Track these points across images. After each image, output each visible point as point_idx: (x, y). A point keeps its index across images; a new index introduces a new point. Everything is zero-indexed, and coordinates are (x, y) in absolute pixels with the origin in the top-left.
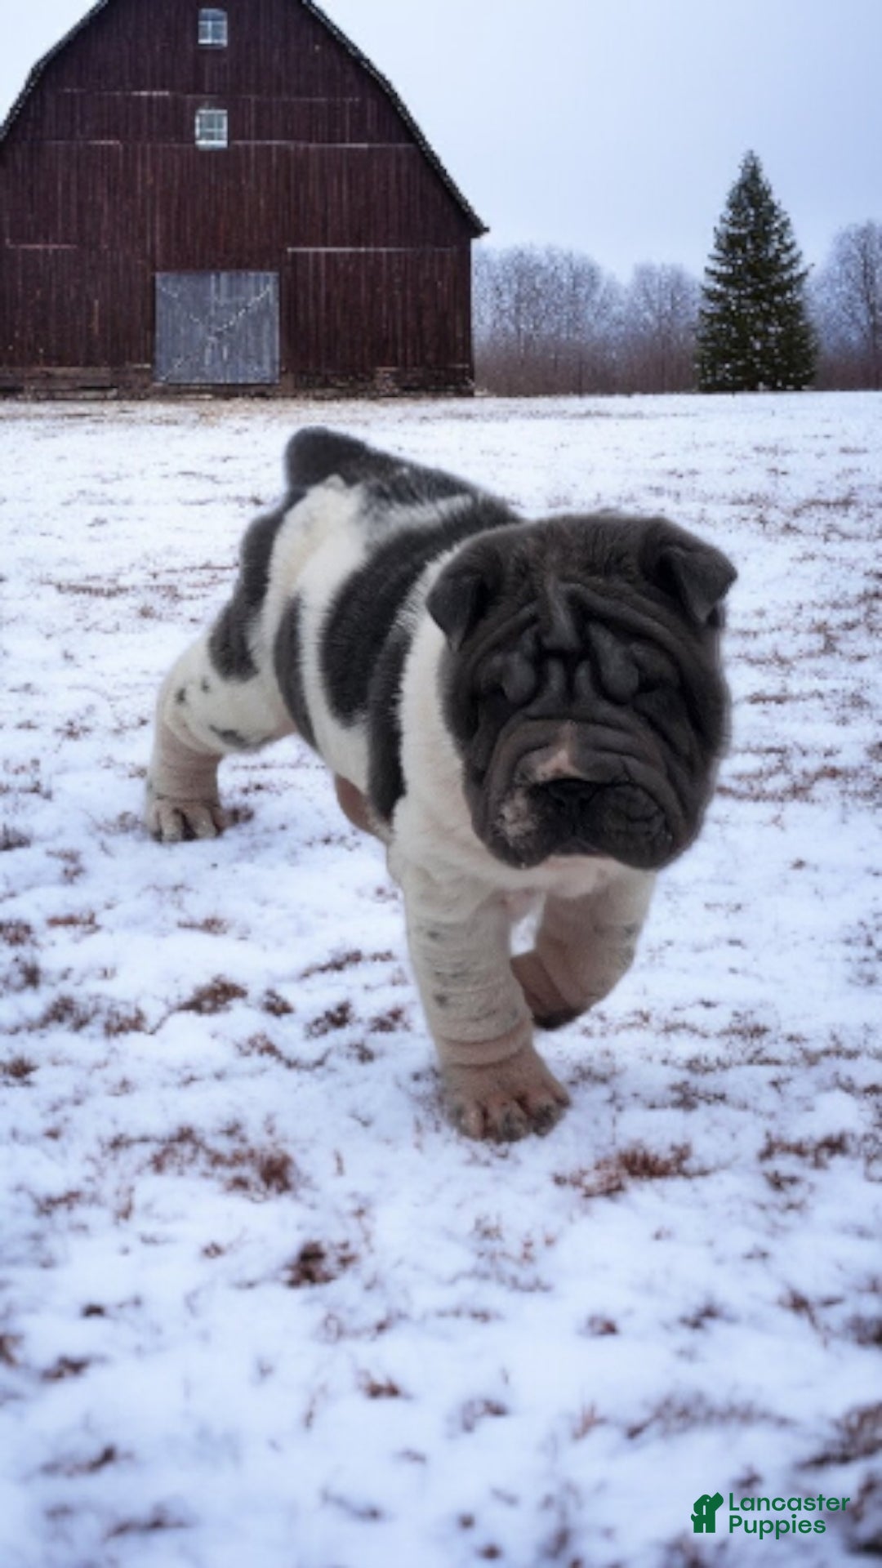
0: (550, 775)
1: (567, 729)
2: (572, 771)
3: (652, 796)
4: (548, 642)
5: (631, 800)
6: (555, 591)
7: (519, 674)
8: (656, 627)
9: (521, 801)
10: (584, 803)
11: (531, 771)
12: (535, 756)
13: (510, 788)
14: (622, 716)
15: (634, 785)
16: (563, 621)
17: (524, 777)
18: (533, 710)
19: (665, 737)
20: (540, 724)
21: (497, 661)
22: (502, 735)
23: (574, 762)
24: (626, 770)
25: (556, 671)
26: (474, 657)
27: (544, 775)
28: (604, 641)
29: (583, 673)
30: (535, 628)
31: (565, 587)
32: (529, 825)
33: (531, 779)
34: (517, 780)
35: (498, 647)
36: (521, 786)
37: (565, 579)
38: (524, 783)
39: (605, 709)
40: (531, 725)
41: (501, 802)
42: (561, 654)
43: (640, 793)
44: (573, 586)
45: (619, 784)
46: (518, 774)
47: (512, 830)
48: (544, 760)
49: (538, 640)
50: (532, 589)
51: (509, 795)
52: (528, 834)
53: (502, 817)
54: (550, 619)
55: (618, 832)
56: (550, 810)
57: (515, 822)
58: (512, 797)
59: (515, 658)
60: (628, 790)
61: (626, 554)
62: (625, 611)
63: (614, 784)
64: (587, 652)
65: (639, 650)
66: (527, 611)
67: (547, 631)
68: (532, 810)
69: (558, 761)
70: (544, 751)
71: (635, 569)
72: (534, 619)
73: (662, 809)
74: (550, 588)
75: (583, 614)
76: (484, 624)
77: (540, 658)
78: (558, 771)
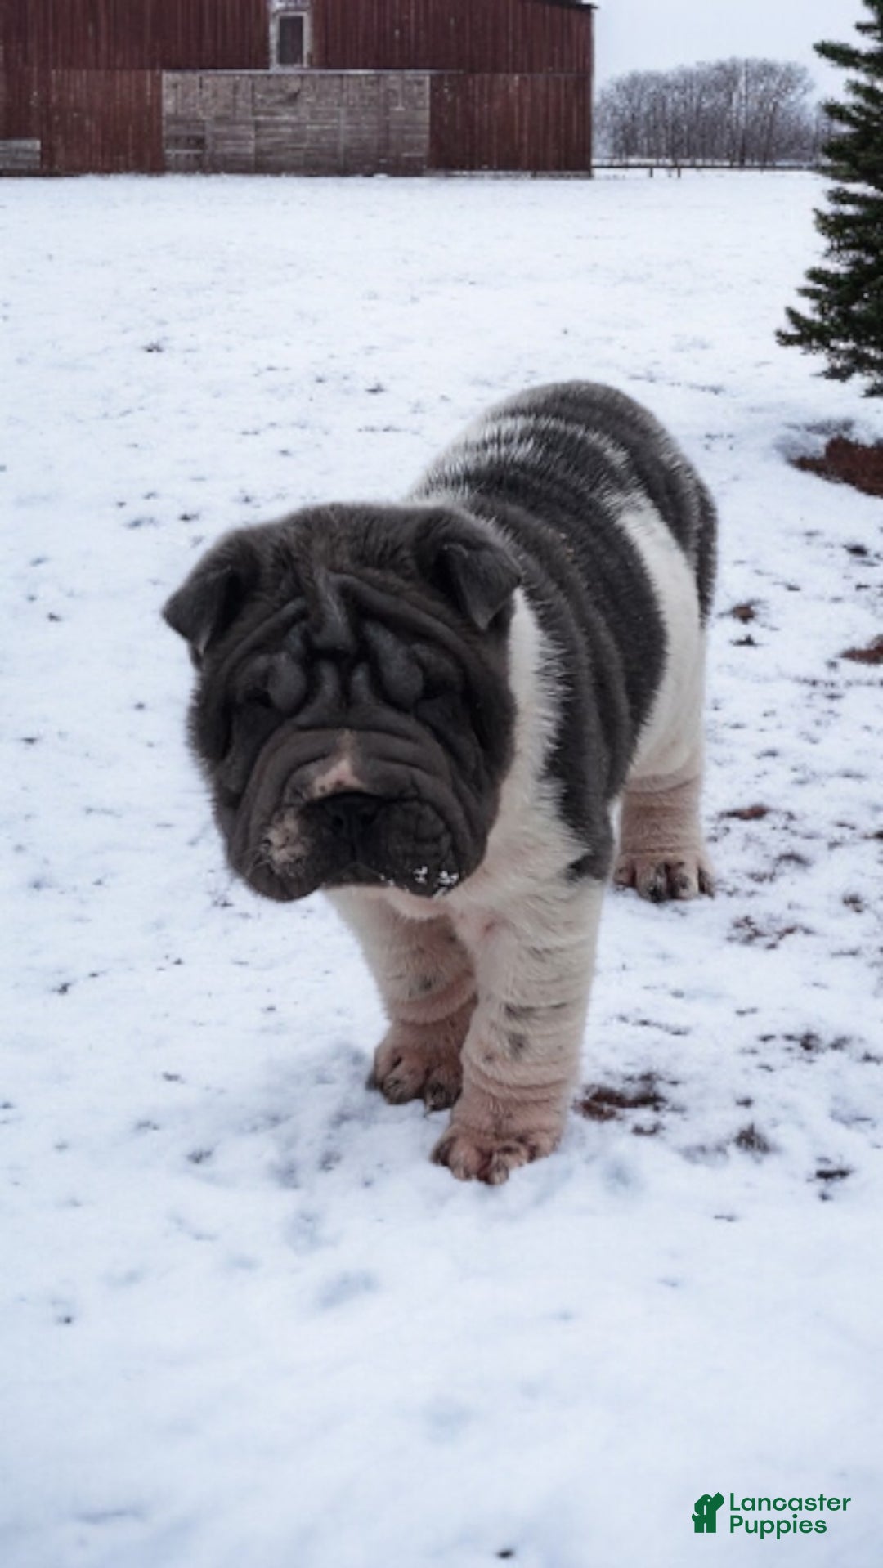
0: (329, 788)
1: (347, 737)
2: (353, 782)
3: (441, 813)
4: (320, 640)
5: (420, 817)
6: (325, 583)
7: (287, 677)
8: (439, 627)
9: (291, 824)
10: (367, 820)
11: (306, 785)
12: (312, 769)
13: (278, 808)
14: (408, 724)
15: (419, 799)
16: (336, 615)
17: (296, 793)
18: (303, 719)
19: (450, 748)
20: (311, 734)
21: (261, 662)
22: (265, 750)
23: (356, 773)
24: (414, 785)
25: (329, 676)
26: (228, 664)
27: (323, 789)
28: (384, 641)
29: (360, 676)
30: (303, 624)
31: (335, 578)
32: (298, 850)
33: (305, 795)
34: (287, 799)
35: (259, 648)
36: (291, 805)
37: (336, 569)
38: (298, 801)
39: (389, 716)
40: (303, 735)
41: (267, 824)
42: (333, 655)
43: (428, 811)
44: (345, 577)
45: (405, 800)
46: (288, 791)
47: (280, 856)
48: (324, 772)
49: (306, 639)
50: (297, 580)
51: (276, 816)
52: (298, 860)
53: (268, 842)
54: (322, 615)
55: (405, 856)
56: (325, 832)
57: (283, 846)
58: (281, 819)
59: (282, 658)
60: (415, 805)
61: (401, 547)
62: (403, 608)
63: (401, 799)
64: (365, 653)
65: (423, 651)
66: (291, 608)
67: (318, 629)
68: (303, 832)
69: (340, 772)
70: (321, 762)
71: (411, 563)
72: (302, 615)
73: (450, 827)
74: (321, 582)
75: (360, 610)
76: (239, 626)
77: (311, 658)
78: (339, 783)
